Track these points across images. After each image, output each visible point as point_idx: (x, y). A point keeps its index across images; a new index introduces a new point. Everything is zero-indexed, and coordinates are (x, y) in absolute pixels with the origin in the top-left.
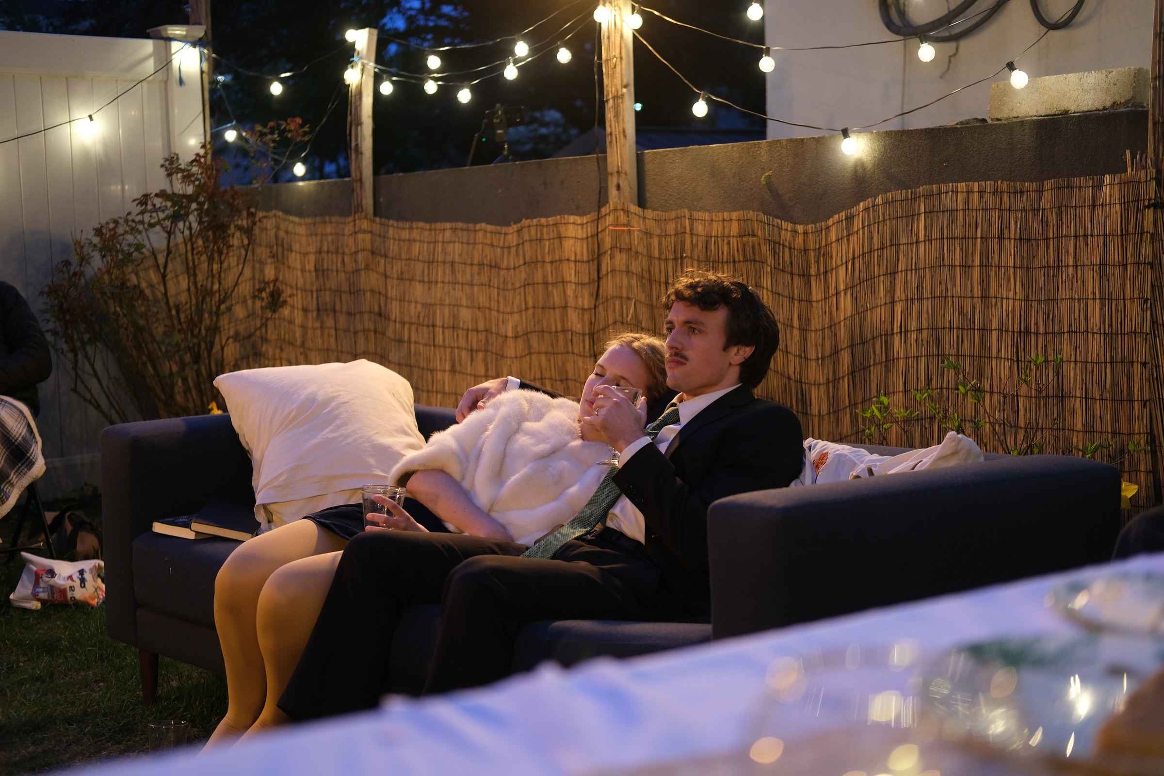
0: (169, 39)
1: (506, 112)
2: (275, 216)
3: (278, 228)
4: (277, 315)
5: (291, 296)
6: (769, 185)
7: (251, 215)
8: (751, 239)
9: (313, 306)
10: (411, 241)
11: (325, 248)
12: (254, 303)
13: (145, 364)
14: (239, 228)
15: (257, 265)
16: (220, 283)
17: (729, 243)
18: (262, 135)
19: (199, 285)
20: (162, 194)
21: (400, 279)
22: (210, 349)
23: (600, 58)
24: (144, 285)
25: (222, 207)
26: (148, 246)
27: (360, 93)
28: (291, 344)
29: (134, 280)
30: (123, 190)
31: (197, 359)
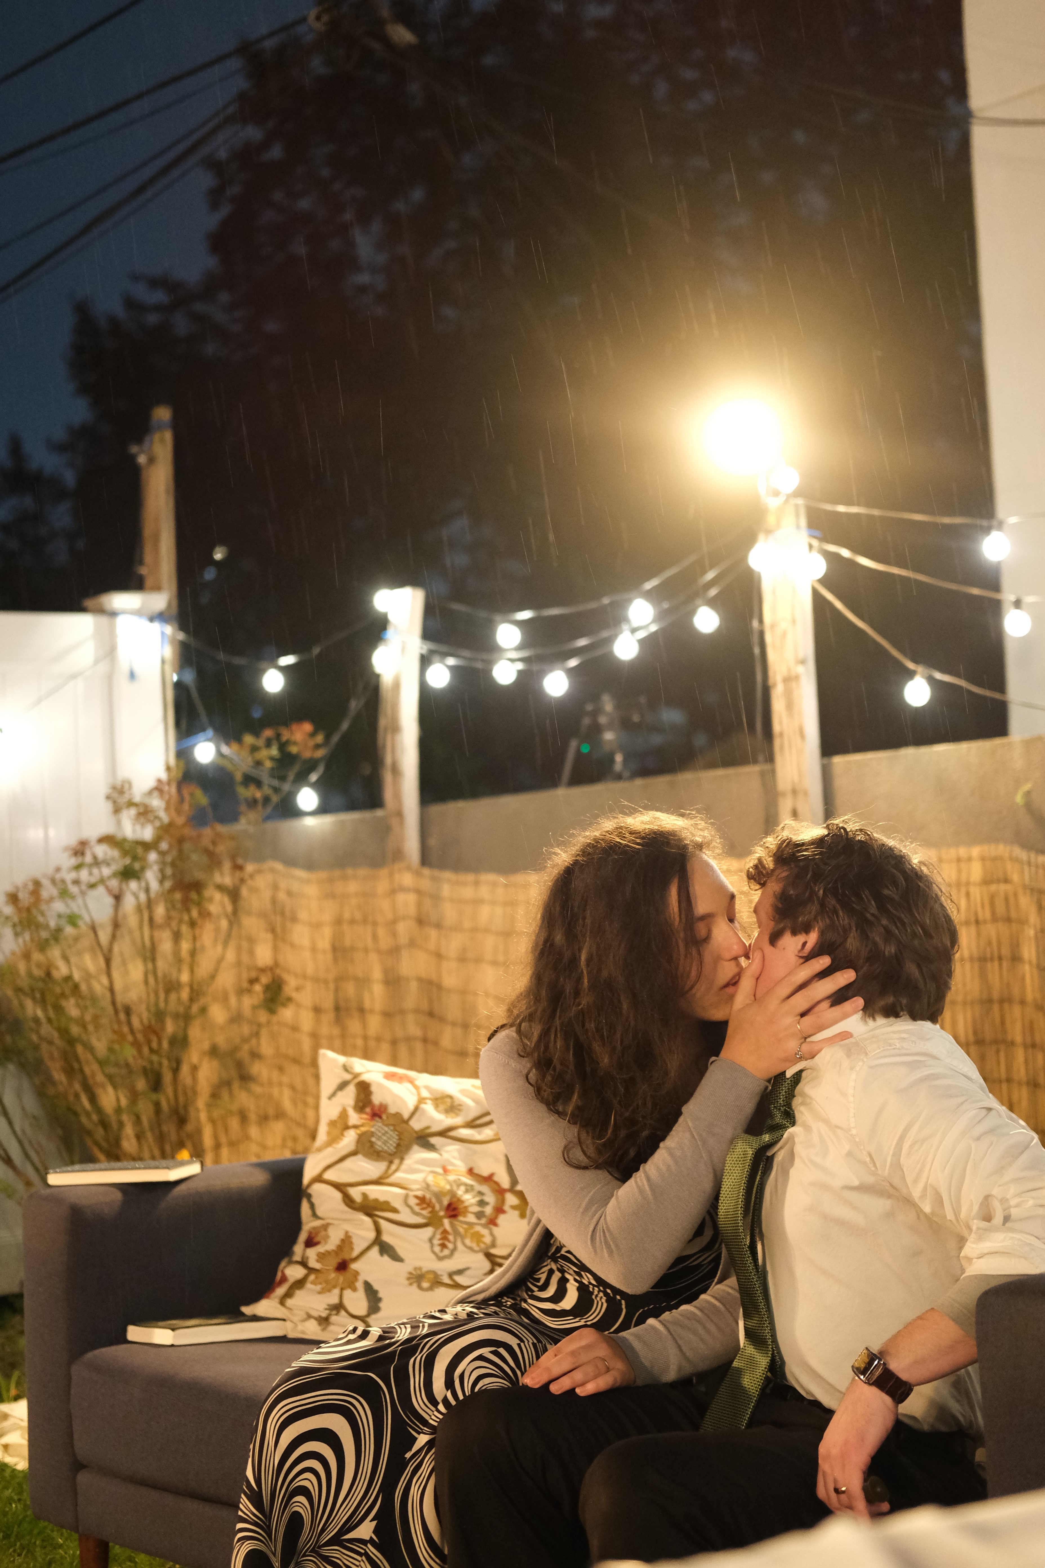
0: (113, 614)
1: (618, 706)
2: (272, 870)
3: (275, 887)
4: (275, 1019)
5: (298, 989)
6: (1028, 805)
7: (238, 868)
8: (1003, 887)
9: (328, 1003)
10: (477, 902)
11: (347, 915)
12: (239, 1001)
13: (77, 1096)
14: (220, 888)
15: (245, 944)
16: (192, 971)
17: (968, 894)
18: (254, 749)
19: (160, 974)
20: (107, 839)
21: (462, 959)
22: (176, 1070)
23: (761, 621)
24: (77, 976)
25: (195, 857)
26: (87, 918)
27: (397, 685)
28: (296, 1061)
29: (62, 970)
30: (46, 838)
31: (156, 1085)
